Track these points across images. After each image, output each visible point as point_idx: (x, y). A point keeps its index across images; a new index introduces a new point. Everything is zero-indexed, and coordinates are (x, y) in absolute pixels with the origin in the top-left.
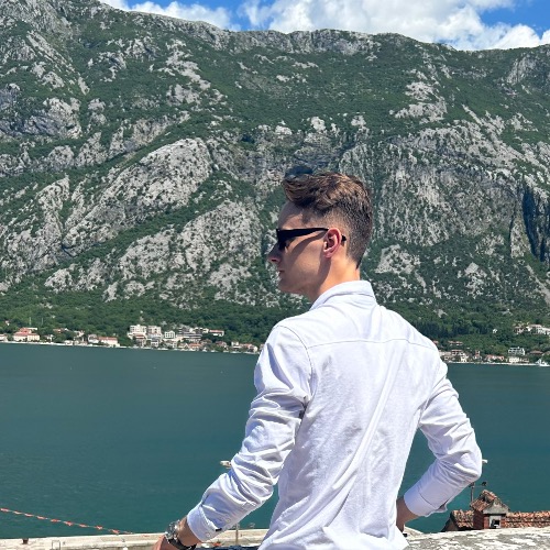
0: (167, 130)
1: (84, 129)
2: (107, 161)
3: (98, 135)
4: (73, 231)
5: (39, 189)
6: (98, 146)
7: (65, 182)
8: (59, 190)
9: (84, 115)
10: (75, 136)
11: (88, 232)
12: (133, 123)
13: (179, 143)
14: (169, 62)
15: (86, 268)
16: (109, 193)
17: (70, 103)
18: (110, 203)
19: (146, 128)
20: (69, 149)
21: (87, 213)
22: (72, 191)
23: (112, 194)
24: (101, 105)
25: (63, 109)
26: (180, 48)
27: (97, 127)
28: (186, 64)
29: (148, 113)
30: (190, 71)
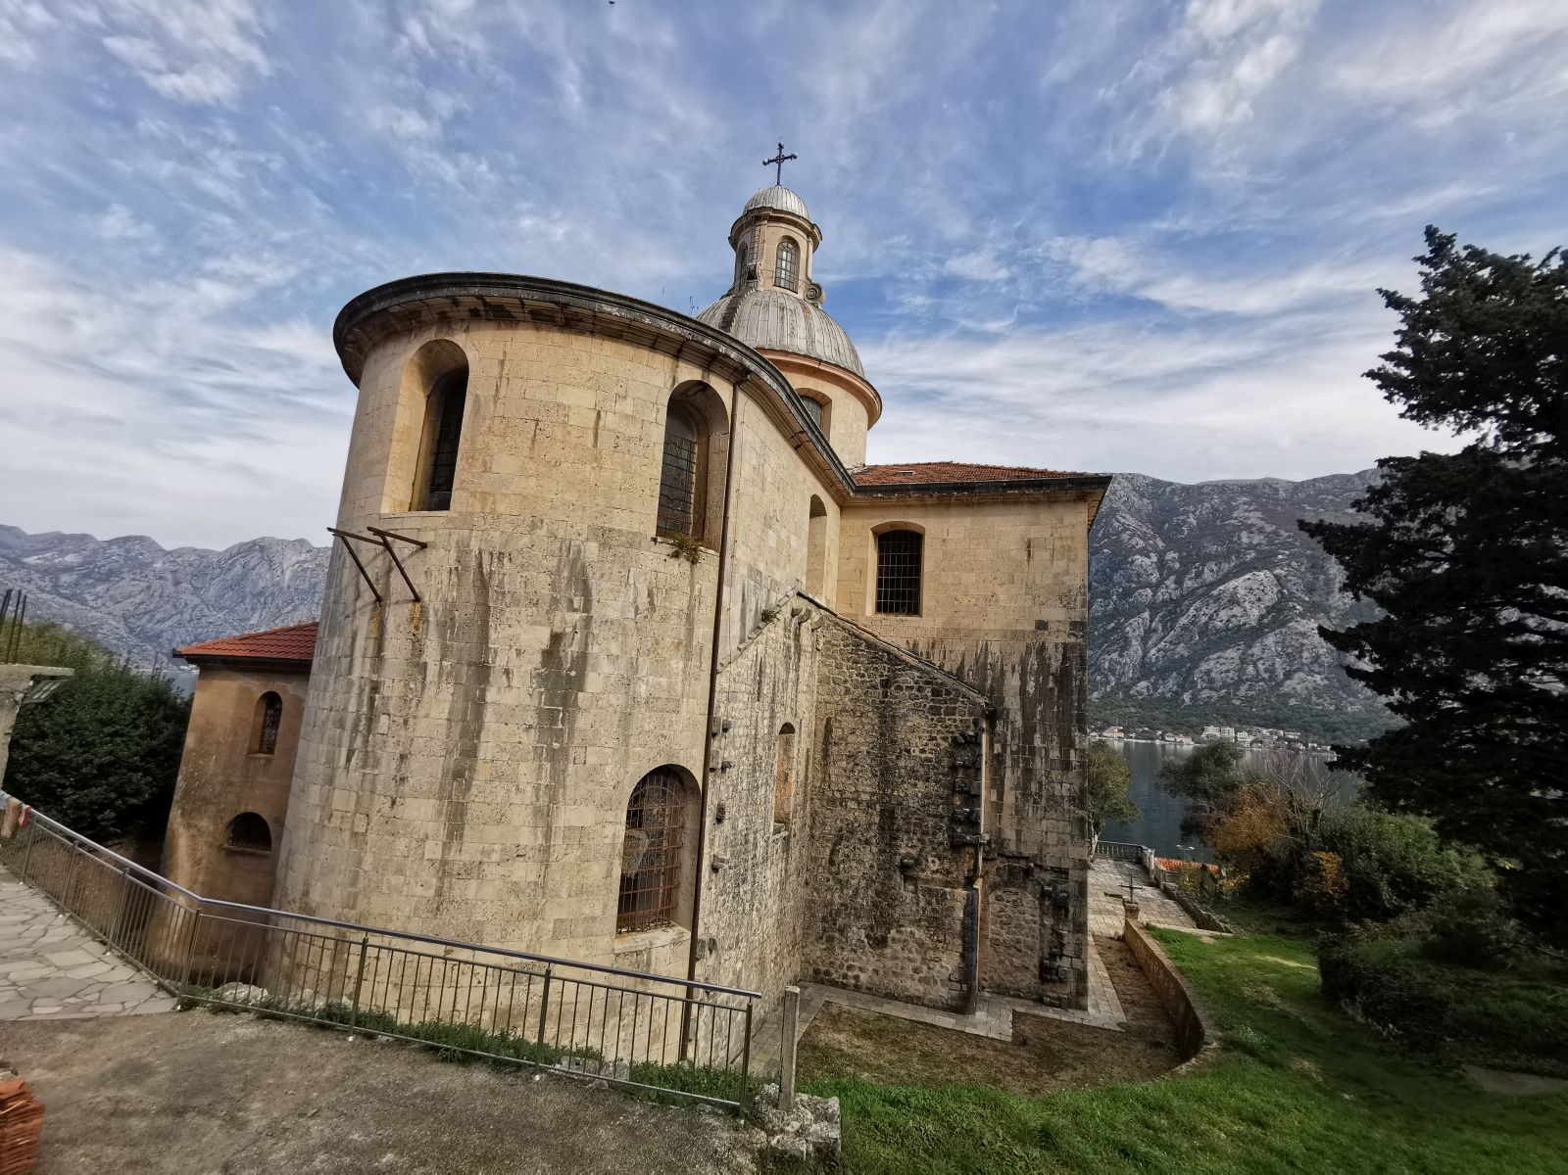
0: (1235, 567)
1: (1161, 575)
2: (1181, 595)
3: (1172, 578)
4: (1153, 651)
5: (1125, 622)
6: (1173, 586)
7: (1146, 615)
8: (1141, 621)
9: (1161, 565)
10: (1154, 580)
11: (1165, 651)
12: (1203, 565)
13: (1247, 576)
14: (1235, 514)
15: (1164, 680)
16: (1183, 621)
17: (1149, 558)
18: (1185, 628)
19: (1215, 568)
20: (1149, 590)
21: (1164, 637)
22: (1151, 621)
23: (1186, 621)
24: (1176, 555)
25: (1145, 563)
26: (1245, 503)
27: (1171, 572)
28: (1251, 515)
29: (1215, 556)
30: (1255, 518)
